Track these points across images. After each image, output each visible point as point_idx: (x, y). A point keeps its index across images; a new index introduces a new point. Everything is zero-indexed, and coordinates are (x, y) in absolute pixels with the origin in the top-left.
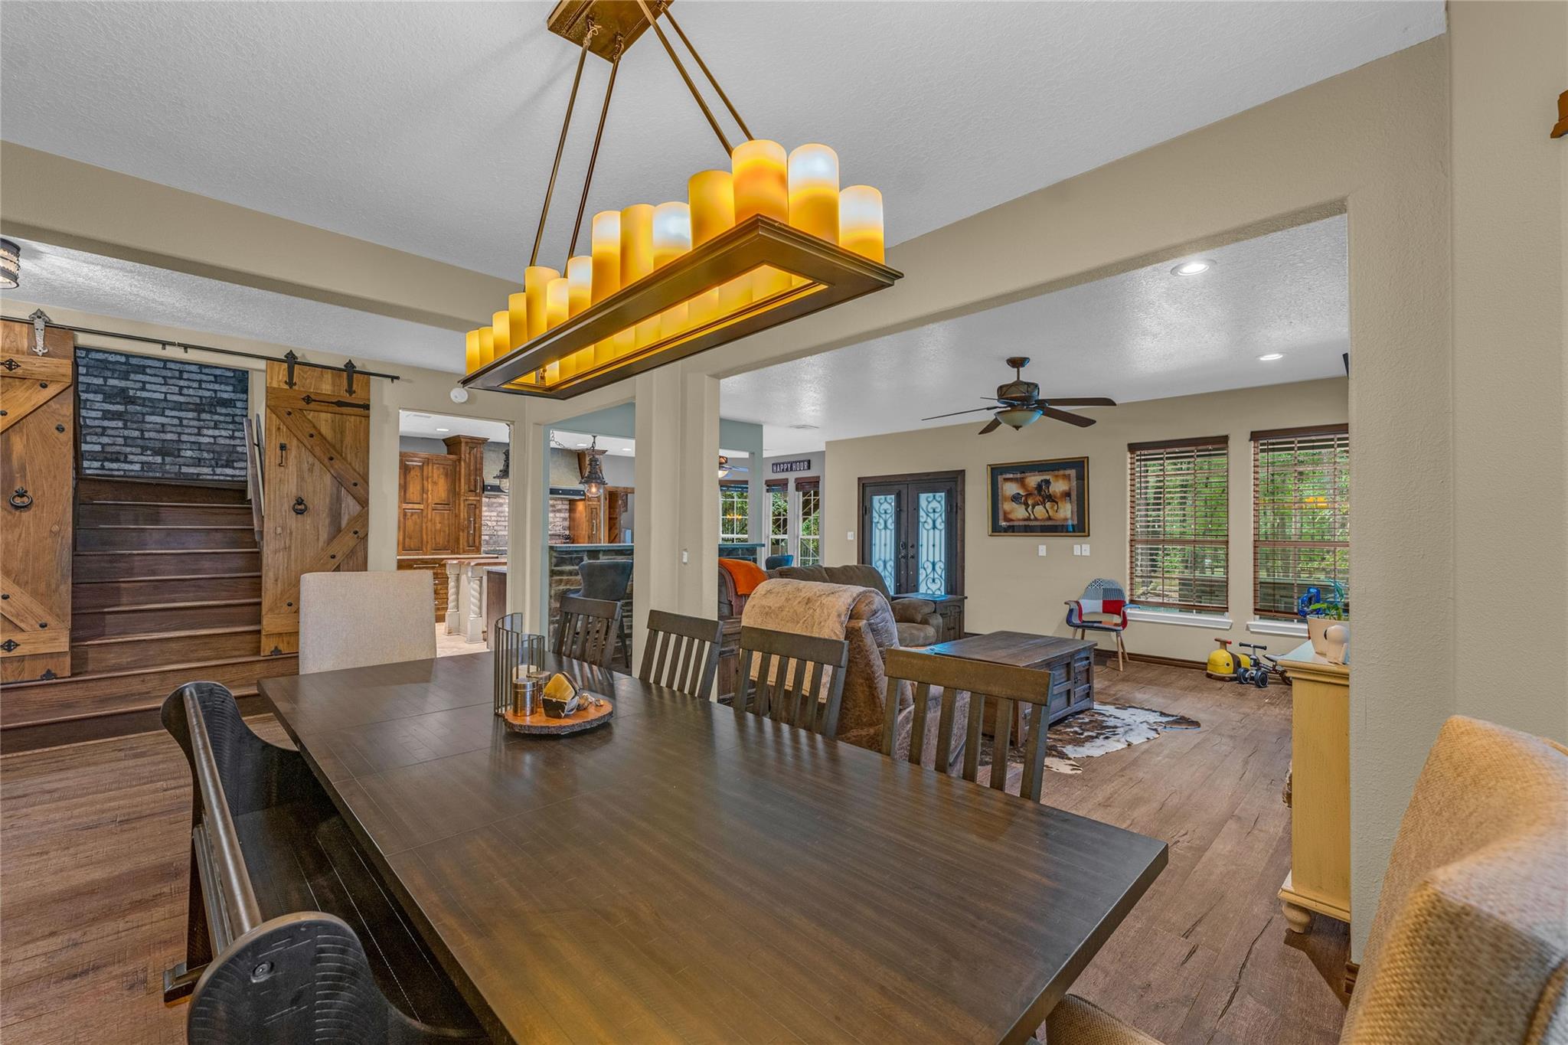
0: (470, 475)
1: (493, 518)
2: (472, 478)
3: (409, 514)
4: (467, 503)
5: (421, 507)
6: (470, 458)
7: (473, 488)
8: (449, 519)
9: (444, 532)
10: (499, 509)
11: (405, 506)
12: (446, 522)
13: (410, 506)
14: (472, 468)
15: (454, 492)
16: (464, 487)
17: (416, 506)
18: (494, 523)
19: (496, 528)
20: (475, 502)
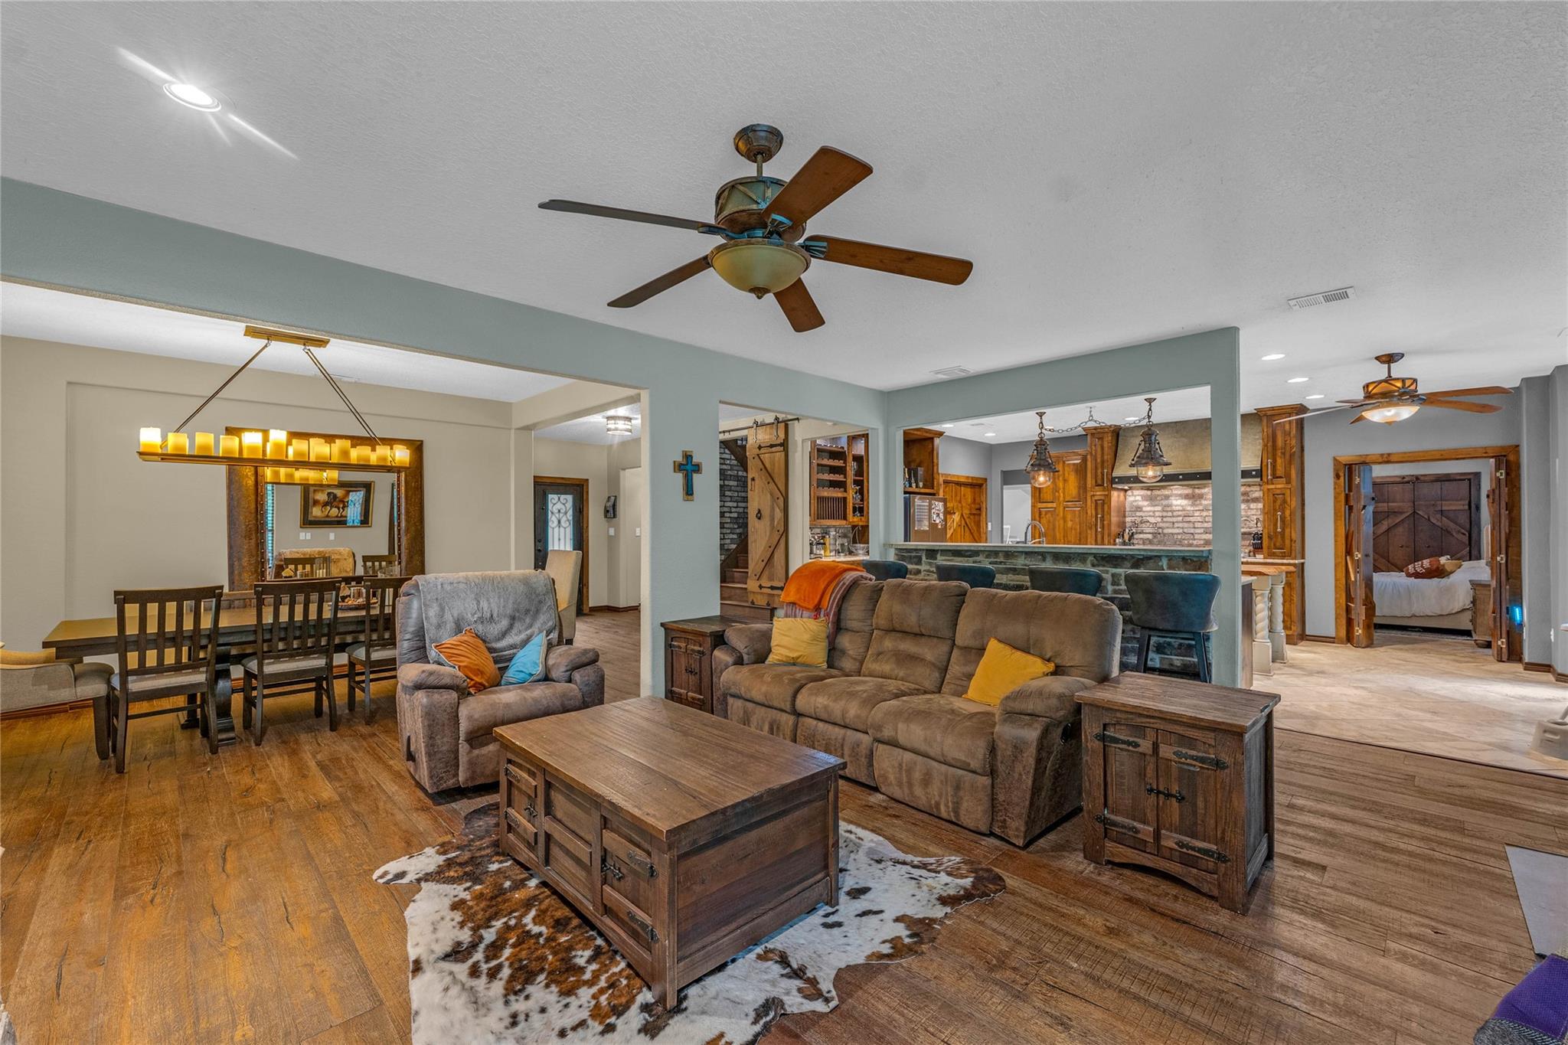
0: (1096, 468)
1: (1157, 514)
2: (1099, 471)
3: (1044, 513)
4: (1094, 499)
5: (1054, 505)
6: (1096, 451)
7: (1099, 482)
8: (1080, 516)
9: (1075, 529)
10: (1165, 502)
11: (1040, 505)
12: (1077, 520)
13: (1044, 505)
14: (1099, 460)
15: (1083, 487)
16: (1090, 482)
17: (1050, 505)
18: (1159, 520)
19: (1161, 525)
20: (1103, 498)
